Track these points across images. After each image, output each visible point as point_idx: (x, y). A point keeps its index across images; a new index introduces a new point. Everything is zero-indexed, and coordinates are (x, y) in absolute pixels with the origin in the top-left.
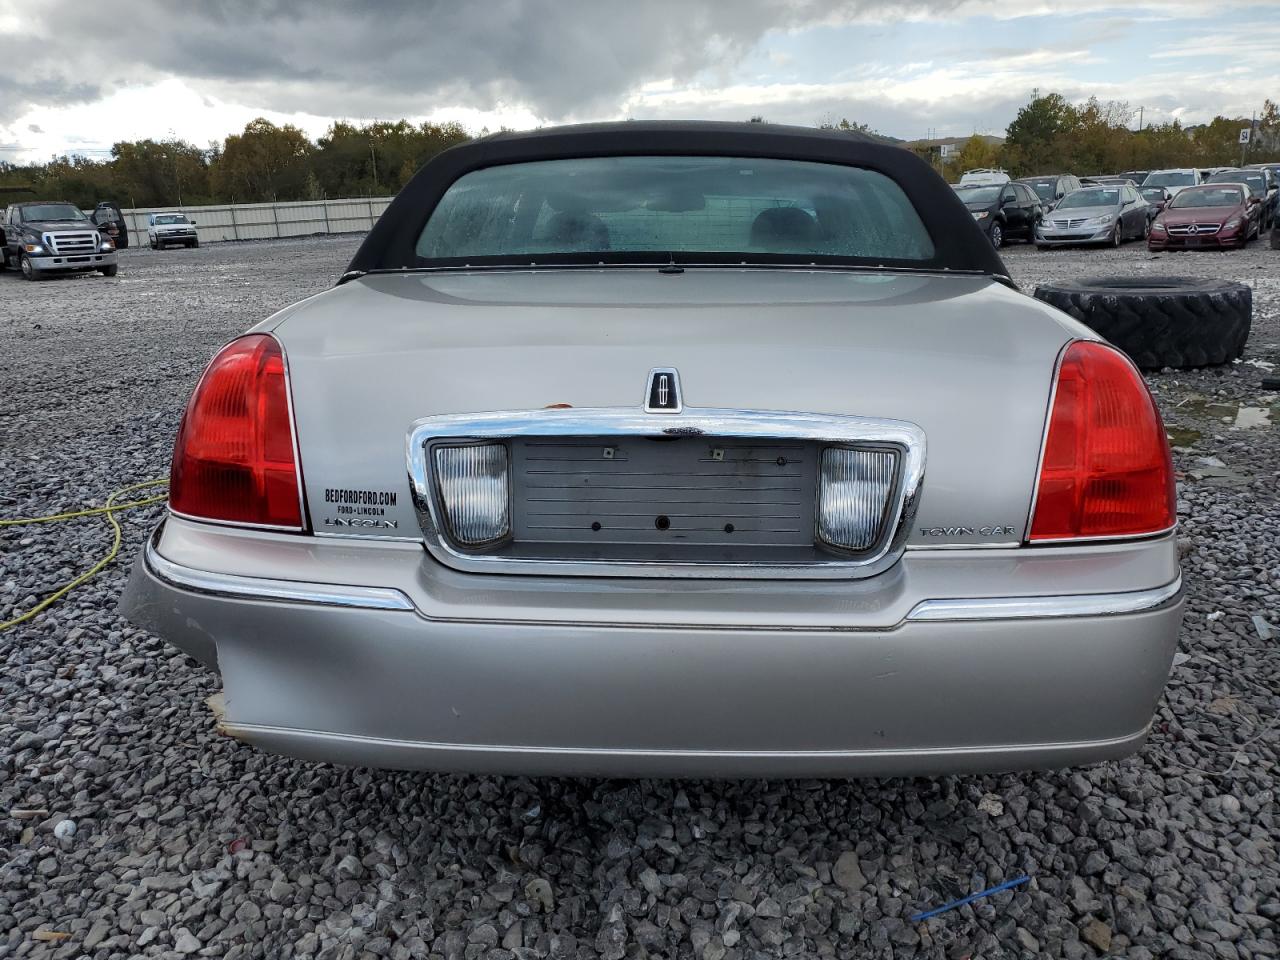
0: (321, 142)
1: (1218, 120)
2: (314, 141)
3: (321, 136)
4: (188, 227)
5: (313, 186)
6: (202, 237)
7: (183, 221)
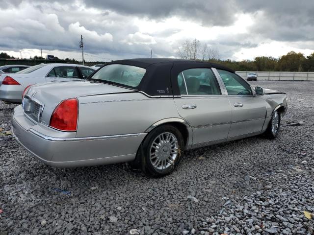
0: (308, 57)
2: (306, 57)
3: (309, 56)
4: (255, 76)
5: (300, 68)
6: (258, 79)
7: (255, 75)
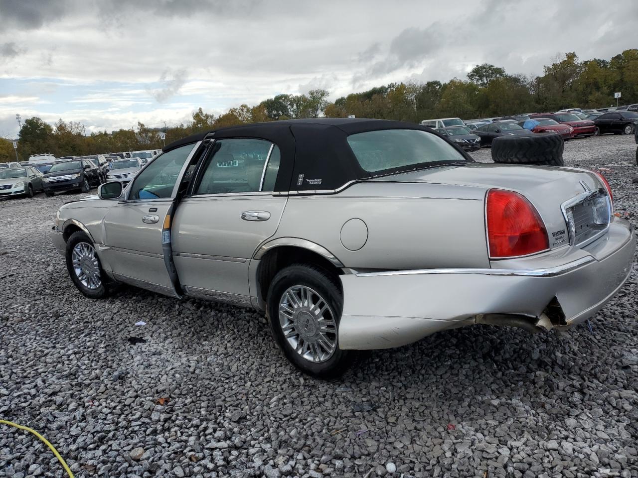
1: (121, 130)
